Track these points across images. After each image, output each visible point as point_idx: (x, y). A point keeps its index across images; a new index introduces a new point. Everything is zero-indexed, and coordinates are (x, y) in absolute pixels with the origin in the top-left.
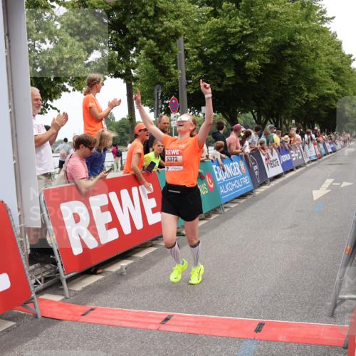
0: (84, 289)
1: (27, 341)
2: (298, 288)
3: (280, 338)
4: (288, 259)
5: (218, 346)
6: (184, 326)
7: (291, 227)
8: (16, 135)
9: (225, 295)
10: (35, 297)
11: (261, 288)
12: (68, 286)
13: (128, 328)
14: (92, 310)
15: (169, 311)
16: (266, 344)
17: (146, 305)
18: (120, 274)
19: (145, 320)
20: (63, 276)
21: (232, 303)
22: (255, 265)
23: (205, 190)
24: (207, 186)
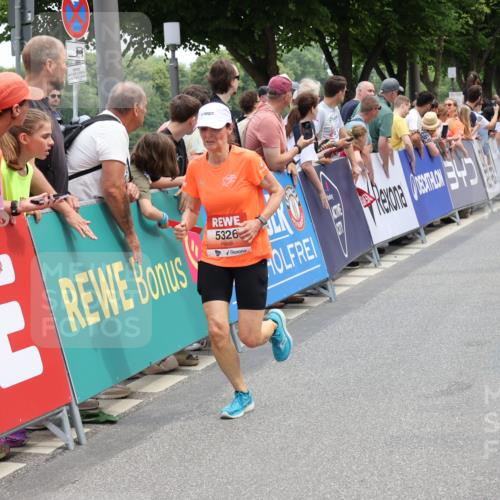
23: (180, 278)
24: (186, 266)
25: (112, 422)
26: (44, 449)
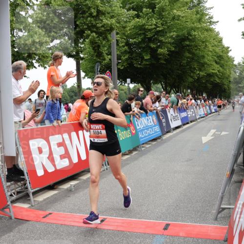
0: (45, 200)
1: (4, 235)
2: (193, 201)
3: (181, 234)
4: (185, 182)
5: (138, 239)
6: (114, 226)
7: (187, 161)
9: (143, 205)
10: (10, 205)
11: (167, 200)
12: (34, 198)
13: (75, 226)
14: (50, 214)
15: (104, 215)
16: (171, 238)
17: (88, 211)
18: (70, 190)
20: (31, 191)
21: (147, 211)
22: (163, 185)
23: (129, 134)
24: (131, 132)
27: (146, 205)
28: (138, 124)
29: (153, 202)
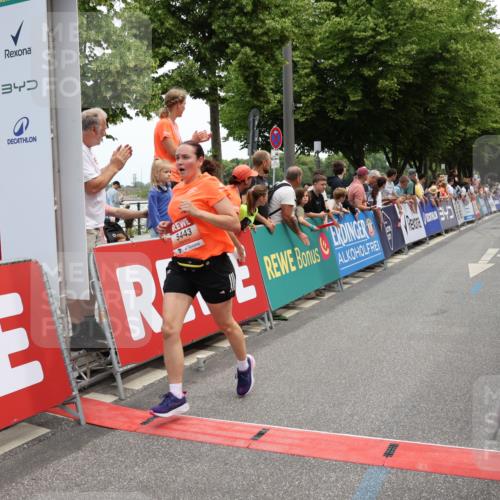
0: (145, 388)
1: (66, 455)
3: (420, 467)
5: (332, 474)
6: (284, 444)
7: (437, 314)
8: (59, 171)
9: (343, 404)
10: (78, 398)
11: (393, 396)
12: (123, 384)
13: (206, 443)
15: (263, 422)
16: (399, 474)
17: (231, 413)
18: (196, 370)
19: (229, 434)
20: (119, 369)
21: (352, 416)
22: (385, 364)
23: (317, 258)
24: (320, 252)
25: (286, 320)
26: (257, 330)
27: (350, 404)
28: (336, 236)
29: (364, 397)
